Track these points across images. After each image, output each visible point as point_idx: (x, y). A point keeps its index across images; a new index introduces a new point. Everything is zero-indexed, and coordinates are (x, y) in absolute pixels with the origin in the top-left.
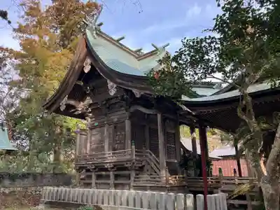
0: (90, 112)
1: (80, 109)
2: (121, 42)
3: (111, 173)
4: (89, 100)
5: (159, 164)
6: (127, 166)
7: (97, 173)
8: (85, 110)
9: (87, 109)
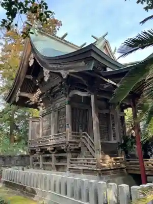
0: (41, 102)
1: (33, 100)
2: (65, 39)
3: (53, 155)
4: (39, 92)
5: (94, 145)
6: (62, 148)
7: (43, 156)
8: (37, 101)
9: (39, 100)
